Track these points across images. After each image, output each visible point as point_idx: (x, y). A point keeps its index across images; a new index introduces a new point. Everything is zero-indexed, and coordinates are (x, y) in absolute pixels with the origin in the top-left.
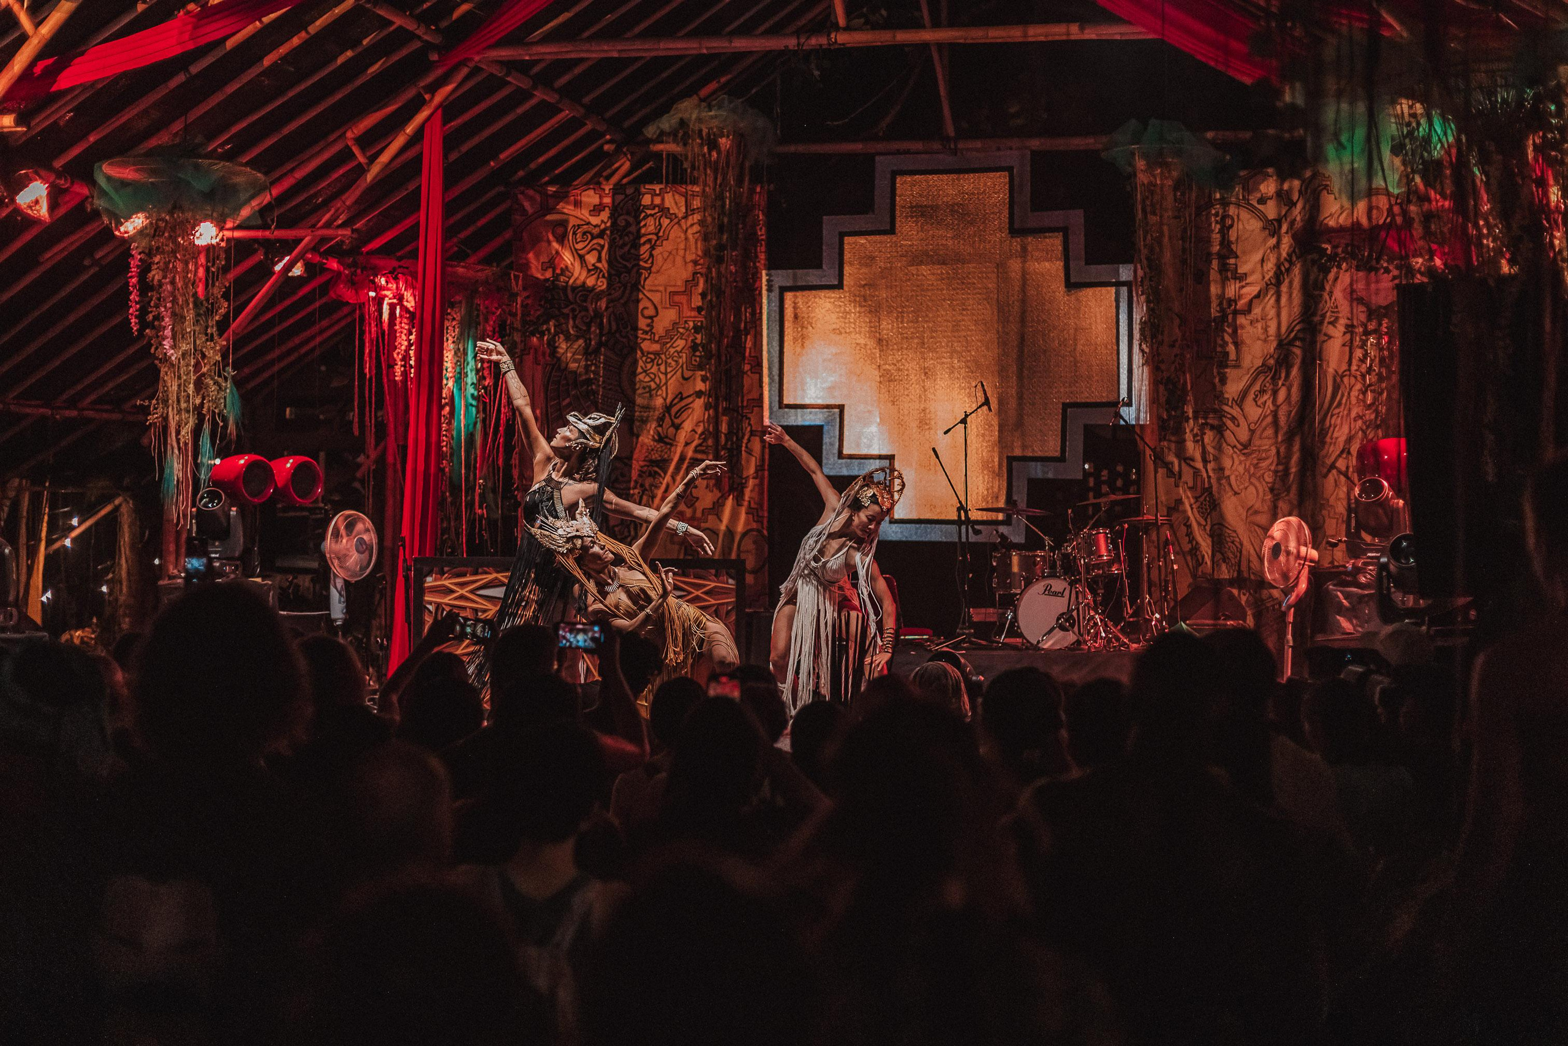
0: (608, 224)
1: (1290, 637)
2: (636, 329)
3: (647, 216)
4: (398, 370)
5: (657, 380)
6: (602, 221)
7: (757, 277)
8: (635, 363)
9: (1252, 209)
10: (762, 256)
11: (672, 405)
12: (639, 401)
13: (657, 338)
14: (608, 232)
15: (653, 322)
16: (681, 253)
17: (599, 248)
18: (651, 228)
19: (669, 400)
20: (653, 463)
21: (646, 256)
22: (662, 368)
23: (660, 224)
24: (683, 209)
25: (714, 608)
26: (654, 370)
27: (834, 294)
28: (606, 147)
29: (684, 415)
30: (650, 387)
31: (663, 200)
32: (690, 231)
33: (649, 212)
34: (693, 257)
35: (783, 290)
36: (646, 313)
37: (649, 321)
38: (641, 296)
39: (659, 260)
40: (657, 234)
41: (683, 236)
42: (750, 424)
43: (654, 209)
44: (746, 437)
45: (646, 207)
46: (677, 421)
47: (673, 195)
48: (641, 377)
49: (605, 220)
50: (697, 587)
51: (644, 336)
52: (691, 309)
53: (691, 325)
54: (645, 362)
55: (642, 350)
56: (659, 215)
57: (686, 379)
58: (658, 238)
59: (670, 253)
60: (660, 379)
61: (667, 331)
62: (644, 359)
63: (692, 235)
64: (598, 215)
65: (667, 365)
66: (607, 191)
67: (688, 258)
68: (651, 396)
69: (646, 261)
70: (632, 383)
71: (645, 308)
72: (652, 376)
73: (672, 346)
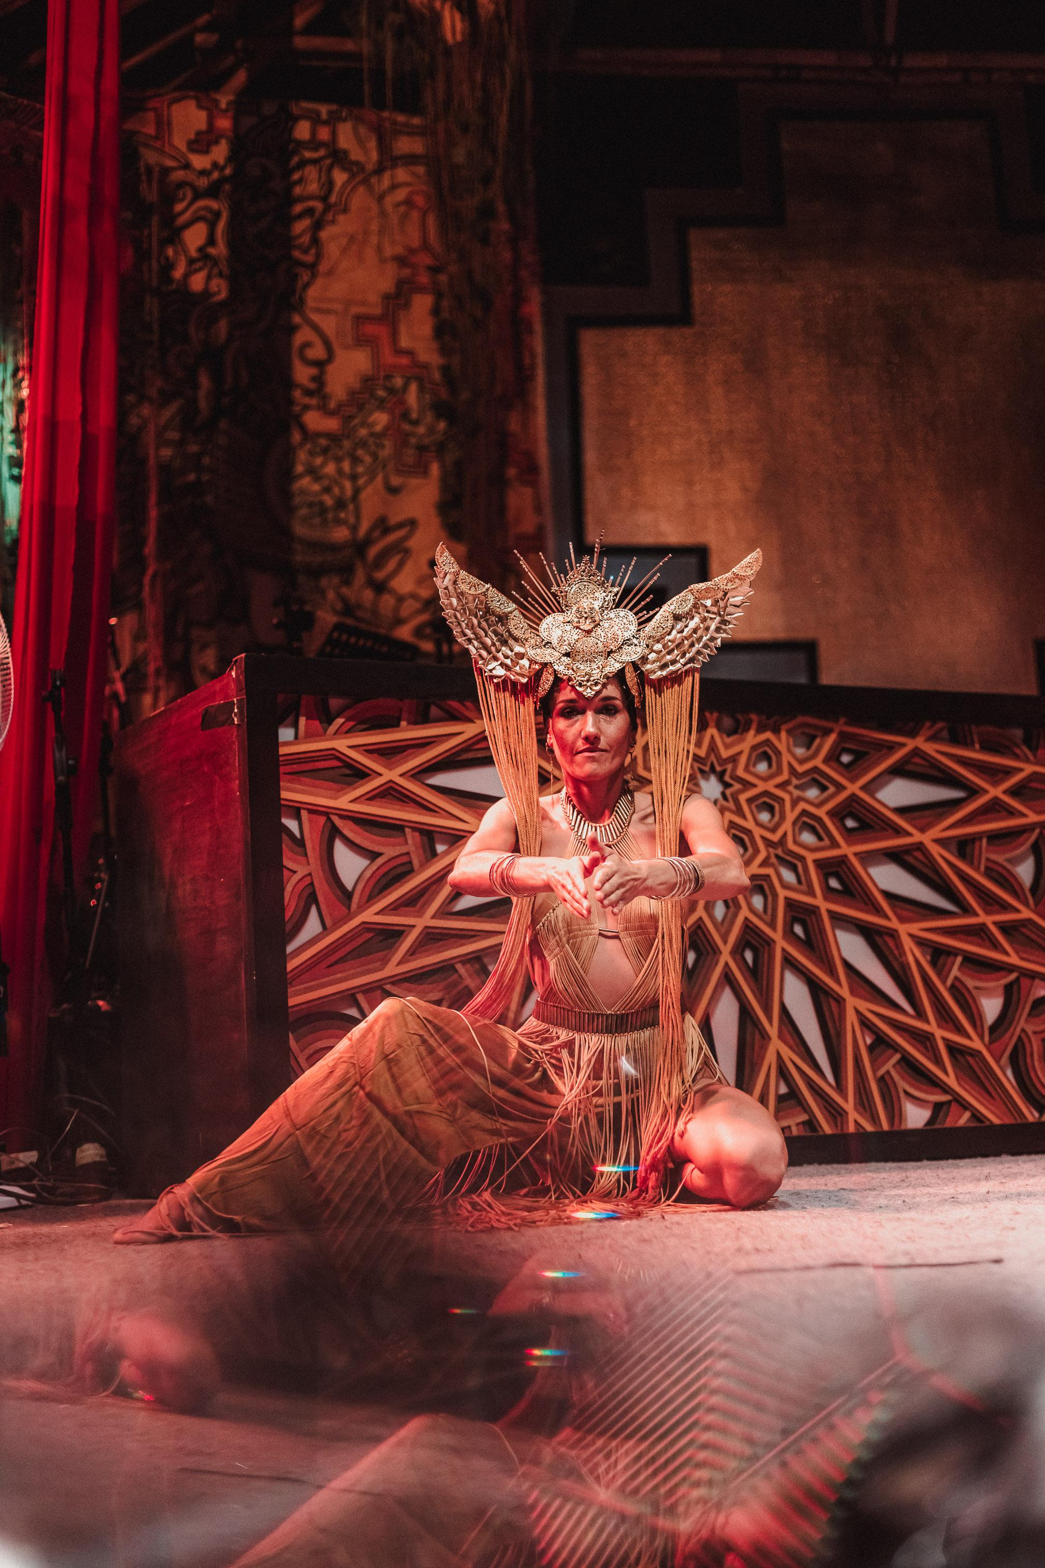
0: (228, 171)
2: (289, 383)
3: (303, 164)
5: (336, 490)
6: (215, 165)
7: (520, 299)
8: (289, 453)
11: (367, 542)
12: (300, 530)
13: (332, 405)
14: (227, 187)
15: (322, 373)
16: (374, 239)
17: (209, 216)
18: (313, 187)
19: (362, 531)
21: (306, 239)
22: (346, 466)
23: (330, 183)
24: (374, 156)
25: (1033, 837)
26: (330, 469)
27: (676, 335)
28: (199, 38)
29: (393, 564)
30: (321, 503)
31: (334, 134)
32: (389, 201)
33: (308, 155)
34: (399, 250)
35: (575, 325)
36: (311, 354)
37: (313, 371)
38: (297, 319)
39: (332, 250)
40: (324, 199)
41: (374, 206)
43: (316, 149)
45: (300, 144)
46: (380, 575)
47: (355, 129)
48: (305, 482)
49: (221, 162)
50: (995, 774)
51: (307, 400)
52: (399, 352)
53: (398, 382)
54: (312, 453)
55: (303, 428)
56: (328, 161)
57: (393, 491)
58: (328, 208)
59: (352, 239)
60: (342, 488)
61: (352, 393)
62: (308, 446)
63: (398, 205)
64: (206, 152)
65: (356, 460)
66: (223, 105)
67: (388, 251)
68: (325, 522)
69: (306, 252)
70: (286, 495)
71: (307, 345)
72: (326, 482)
73: (363, 424)
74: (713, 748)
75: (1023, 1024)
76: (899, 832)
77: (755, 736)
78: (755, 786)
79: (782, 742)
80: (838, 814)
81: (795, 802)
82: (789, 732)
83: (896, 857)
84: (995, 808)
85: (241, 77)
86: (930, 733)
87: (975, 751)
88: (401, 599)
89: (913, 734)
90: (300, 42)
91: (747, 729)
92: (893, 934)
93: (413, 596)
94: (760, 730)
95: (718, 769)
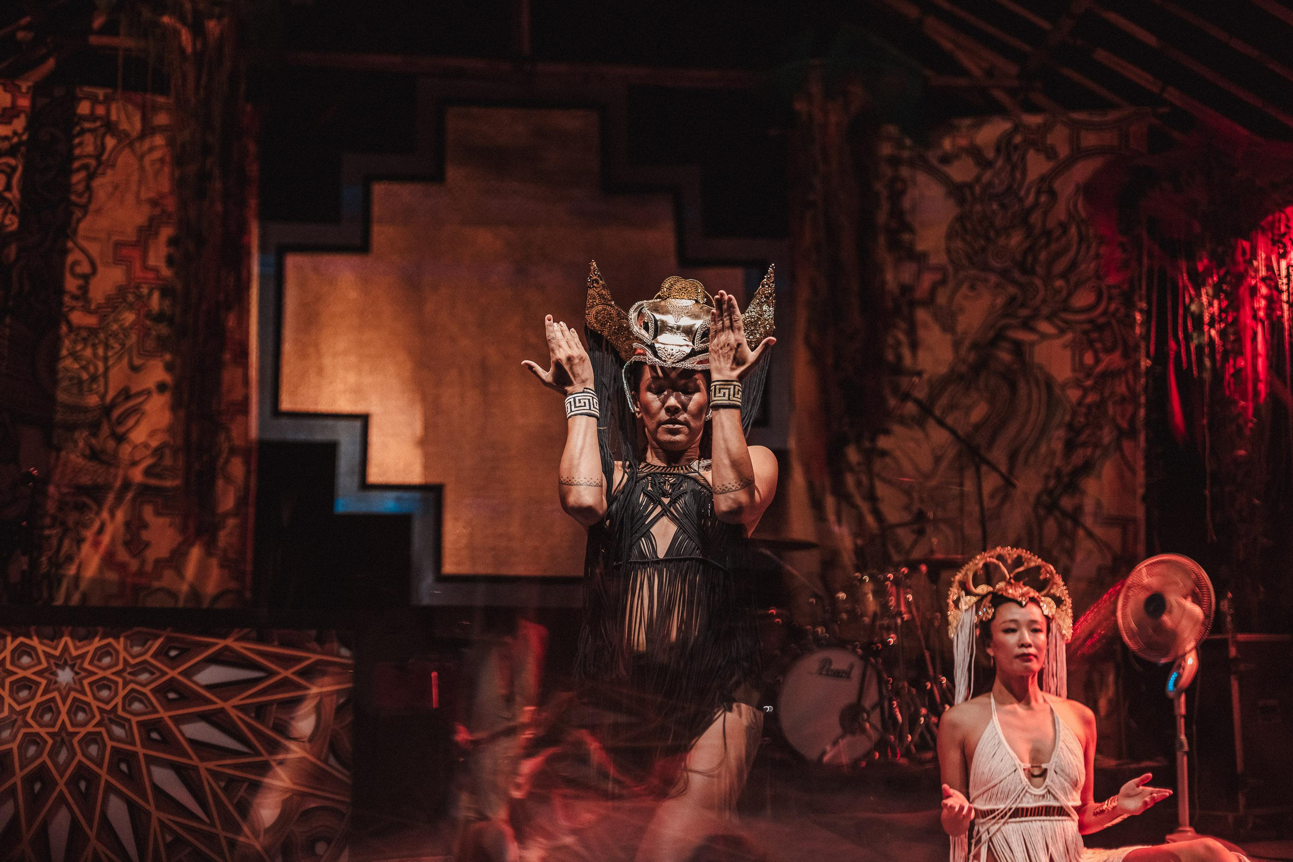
0: (25, 137)
1: (1183, 737)
2: (61, 291)
3: (83, 132)
5: (92, 369)
6: (15, 133)
7: (243, 230)
8: (57, 343)
9: (932, 171)
10: (253, 203)
11: (113, 405)
12: (62, 397)
13: (93, 307)
14: (23, 149)
15: (87, 283)
16: (134, 187)
17: (8, 170)
18: (90, 149)
19: (109, 398)
20: (81, 489)
21: (81, 187)
22: (101, 352)
23: (103, 146)
24: (138, 125)
25: (315, 702)
26: (88, 352)
27: (355, 260)
28: (20, 35)
29: (131, 422)
30: (79, 378)
31: (108, 112)
32: (147, 160)
33: (87, 125)
34: (152, 195)
35: (282, 251)
36: (79, 270)
37: (80, 282)
38: (70, 244)
39: (101, 195)
40: (97, 157)
41: (136, 163)
42: (229, 439)
43: (94, 121)
44: (224, 456)
45: (82, 118)
46: (121, 430)
47: (125, 105)
49: (20, 130)
50: (287, 662)
51: (74, 303)
52: (145, 268)
53: (145, 291)
54: (75, 342)
55: (69, 323)
56: (102, 130)
57: (135, 369)
58: (100, 163)
59: (116, 187)
60: (96, 368)
61: (109, 299)
62: (73, 336)
63: (153, 162)
64: (9, 123)
65: (107, 347)
66: (24, 90)
67: (144, 195)
68: (81, 392)
69: (80, 195)
70: (53, 371)
71: (76, 263)
72: (84, 363)
73: (116, 321)
74: (66, 648)
75: (291, 826)
76: (208, 701)
77: (100, 640)
78: (95, 674)
79: (120, 645)
80: (160, 691)
81: (126, 683)
82: (127, 638)
83: (205, 717)
84: (285, 684)
85: (51, 63)
86: (236, 636)
87: (274, 647)
88: (135, 447)
89: (224, 637)
90: (94, 40)
91: (94, 637)
92: (196, 769)
93: (146, 445)
94: (103, 637)
95: (70, 662)
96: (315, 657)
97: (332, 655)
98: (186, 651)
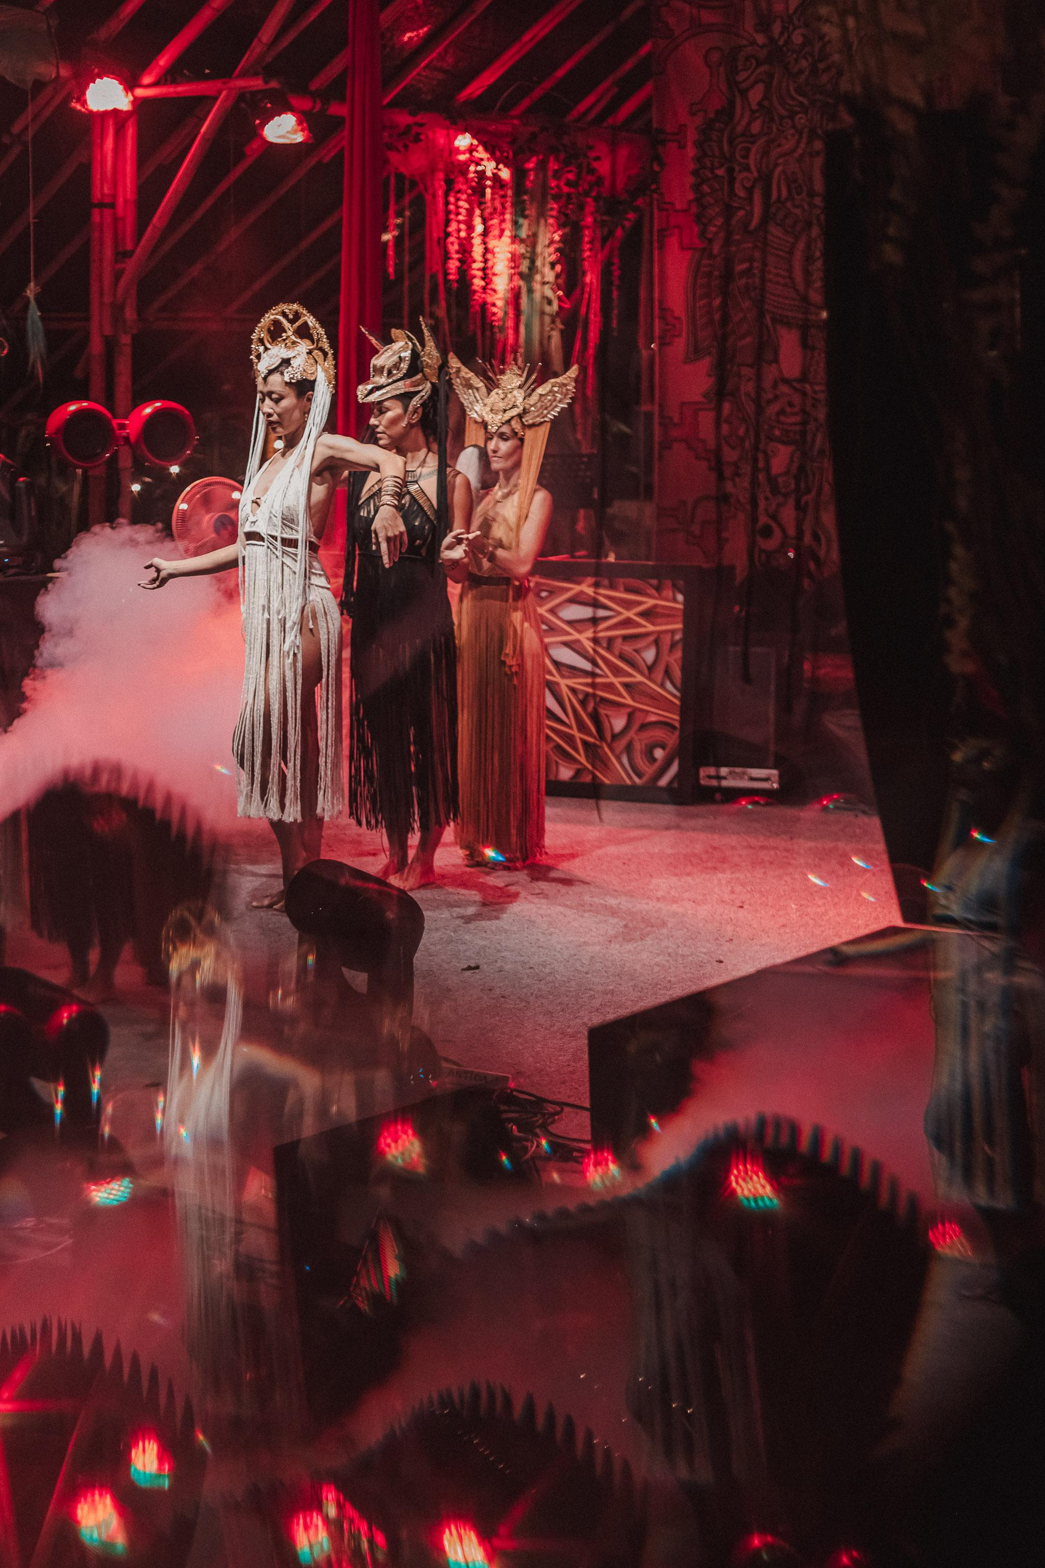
4: (453, 264)
25: (652, 638)
50: (628, 605)
75: (632, 734)
76: (568, 634)
83: (566, 644)
84: (627, 623)
87: (620, 592)
89: (579, 583)
92: (557, 684)
96: (651, 602)
97: (667, 600)
98: (553, 592)
